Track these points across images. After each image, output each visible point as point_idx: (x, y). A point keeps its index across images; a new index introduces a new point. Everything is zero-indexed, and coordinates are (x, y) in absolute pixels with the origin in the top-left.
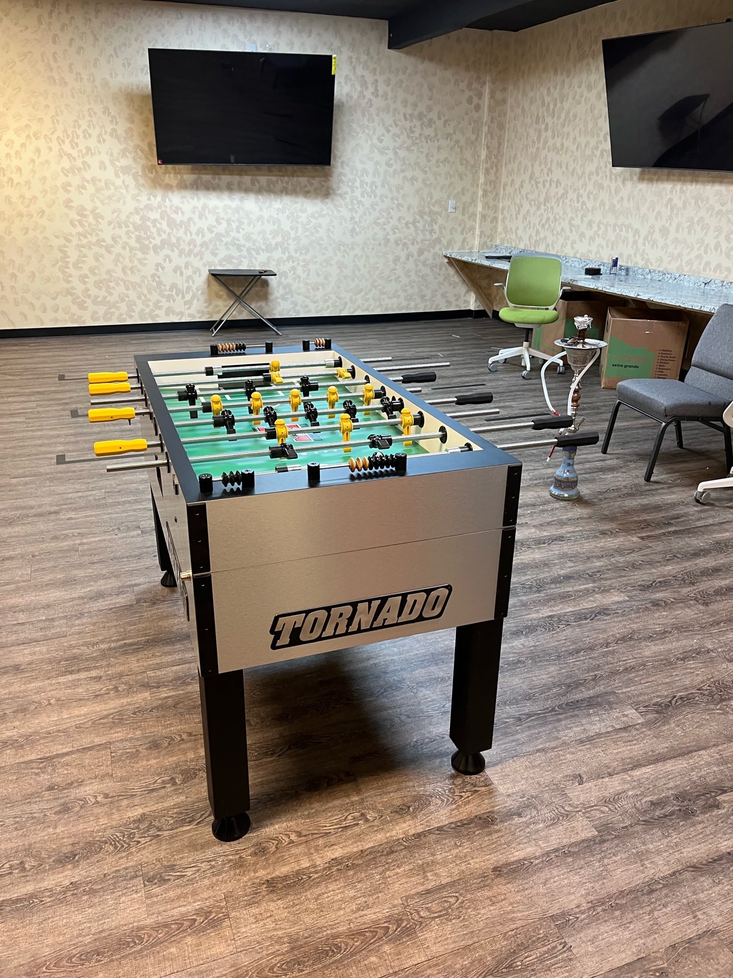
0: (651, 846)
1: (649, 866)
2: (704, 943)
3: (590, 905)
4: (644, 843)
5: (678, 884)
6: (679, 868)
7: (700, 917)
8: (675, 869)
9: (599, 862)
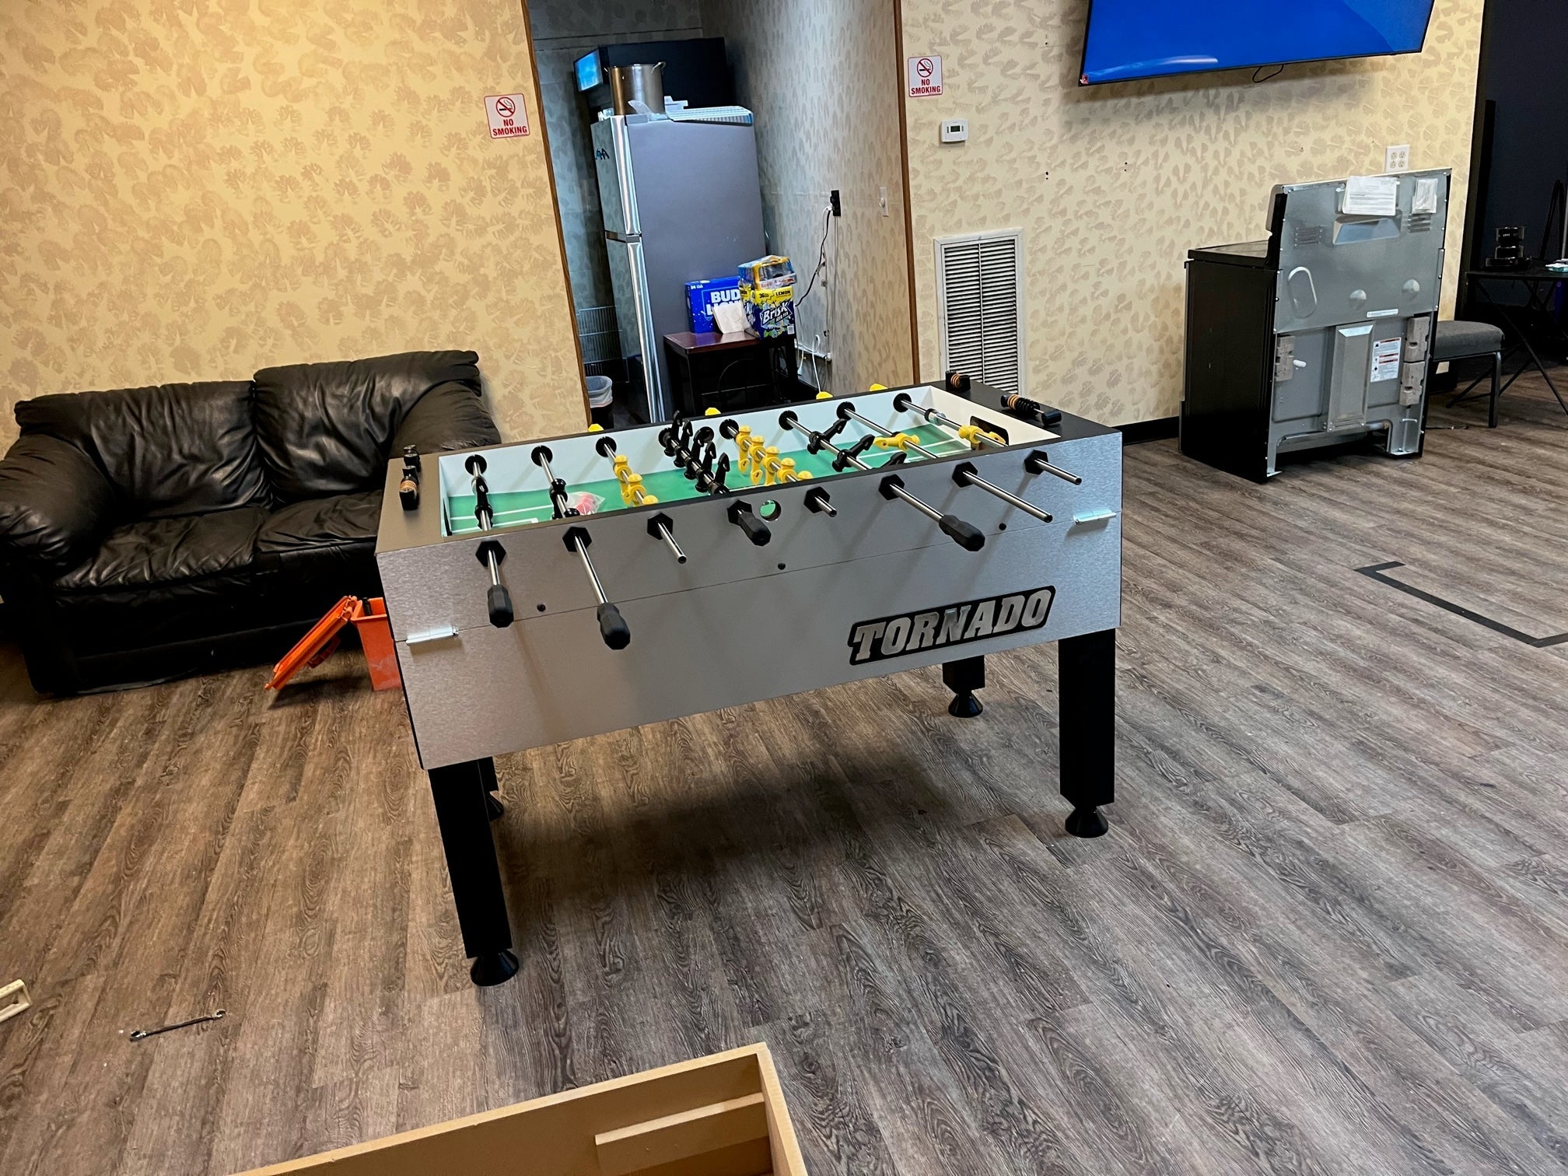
0: (260, 1141)
1: (236, 1131)
2: (113, 1153)
3: (230, 1059)
4: (269, 1134)
5: (193, 1155)
6: (212, 1164)
7: (140, 1162)
8: (213, 1158)
9: (274, 1080)
